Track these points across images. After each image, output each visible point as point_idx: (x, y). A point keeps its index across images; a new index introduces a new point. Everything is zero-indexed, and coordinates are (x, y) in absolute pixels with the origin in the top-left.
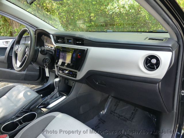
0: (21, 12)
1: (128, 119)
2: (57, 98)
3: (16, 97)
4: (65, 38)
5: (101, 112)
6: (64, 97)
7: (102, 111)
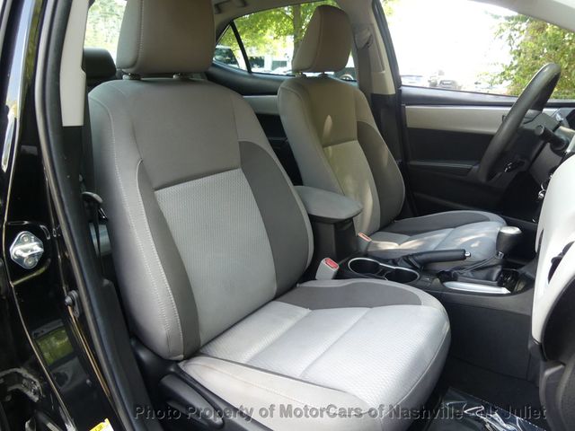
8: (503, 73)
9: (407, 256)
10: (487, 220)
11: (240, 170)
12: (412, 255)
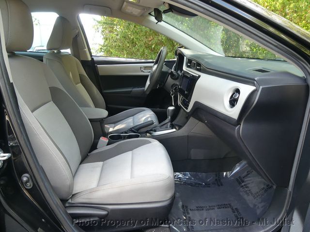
0: (167, 29)
1: (252, 194)
2: (167, 129)
3: (140, 119)
4: (193, 62)
5: (225, 174)
6: (174, 130)
7: (226, 171)
8: (101, 48)
9: (131, 129)
10: (144, 110)
11: (52, 102)
12: (133, 128)
